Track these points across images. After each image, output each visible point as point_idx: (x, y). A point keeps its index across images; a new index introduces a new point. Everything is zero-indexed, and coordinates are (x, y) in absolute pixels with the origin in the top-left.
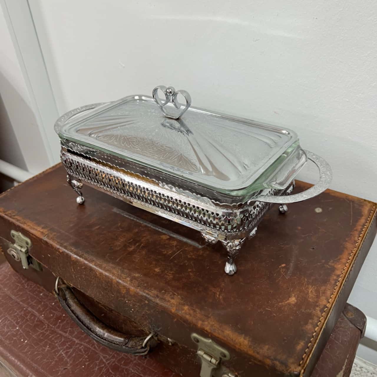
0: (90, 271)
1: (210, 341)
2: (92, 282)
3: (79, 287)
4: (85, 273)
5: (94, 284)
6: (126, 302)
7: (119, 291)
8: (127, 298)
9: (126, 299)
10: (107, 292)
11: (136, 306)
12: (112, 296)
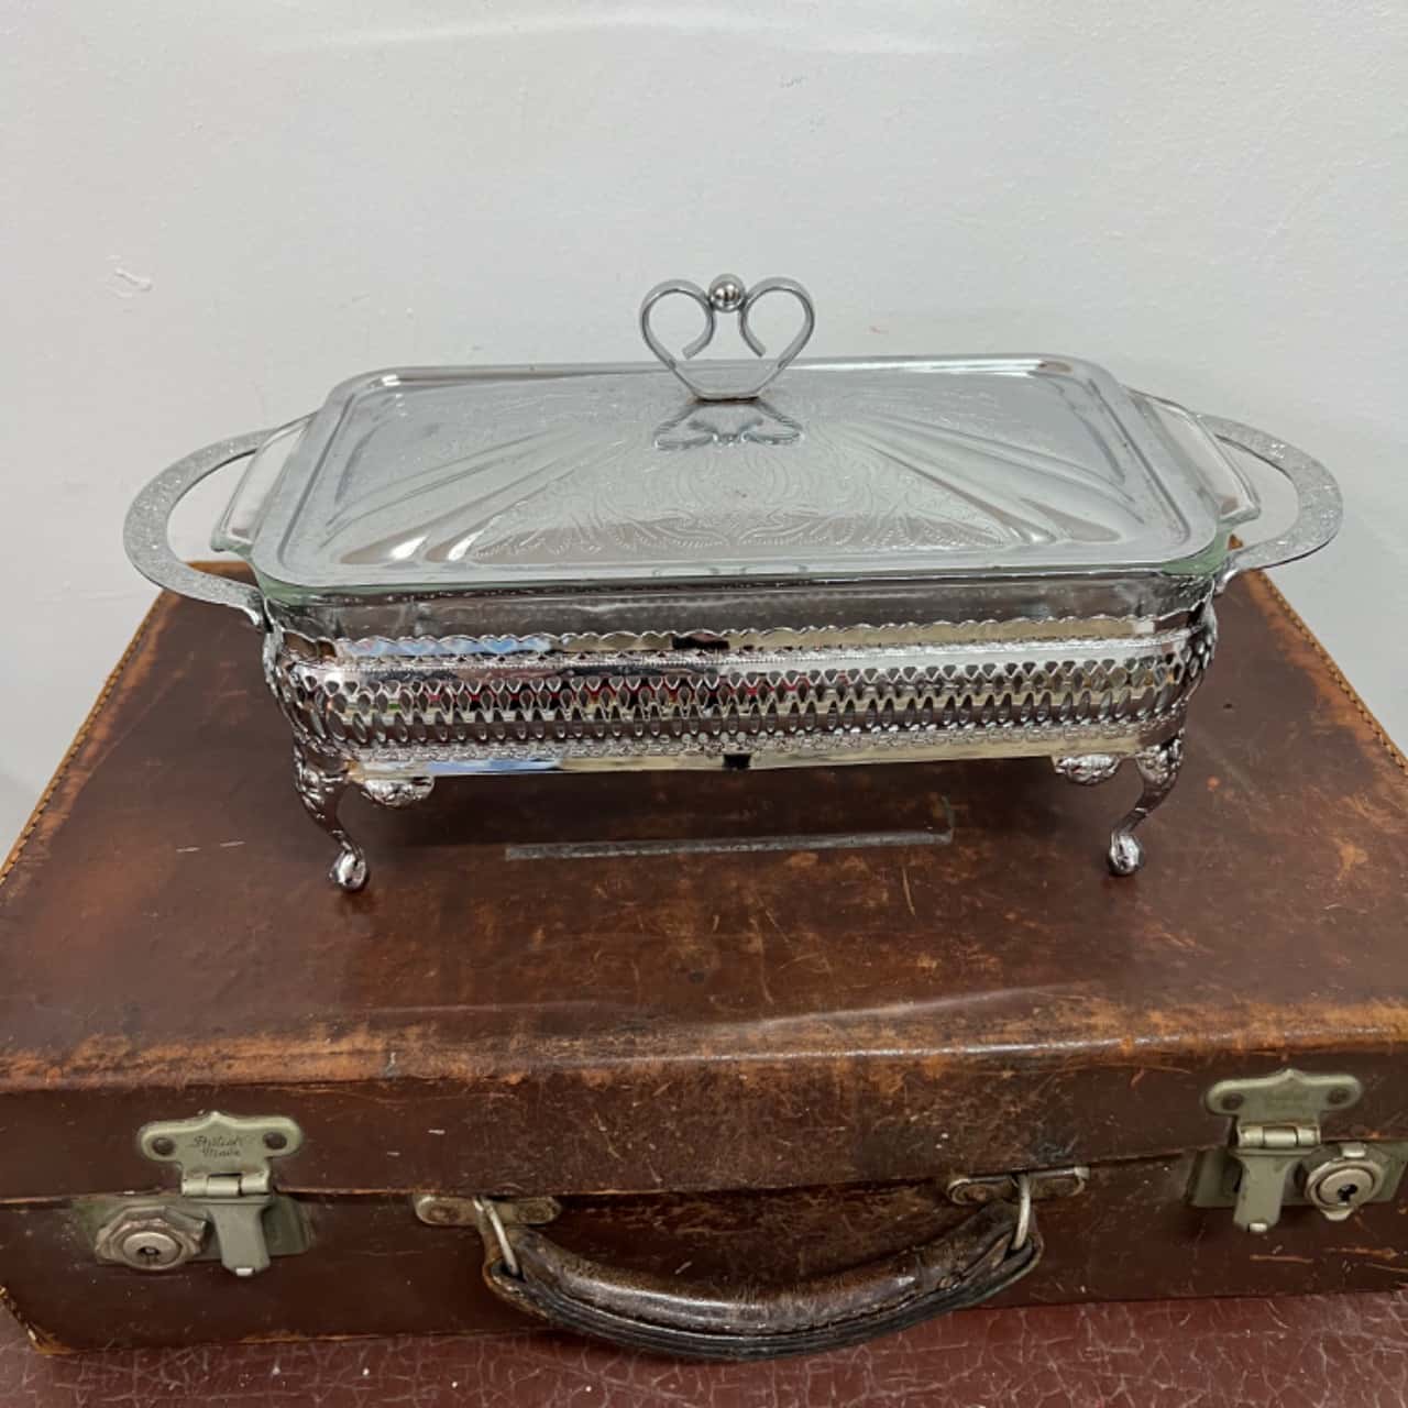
0: (704, 1089)
1: (1289, 1073)
2: (723, 1127)
3: (658, 1180)
4: (674, 1108)
5: (733, 1130)
6: (908, 1122)
7: (870, 1097)
8: (909, 1106)
9: (908, 1111)
10: (811, 1129)
11: (959, 1114)
12: (837, 1132)
